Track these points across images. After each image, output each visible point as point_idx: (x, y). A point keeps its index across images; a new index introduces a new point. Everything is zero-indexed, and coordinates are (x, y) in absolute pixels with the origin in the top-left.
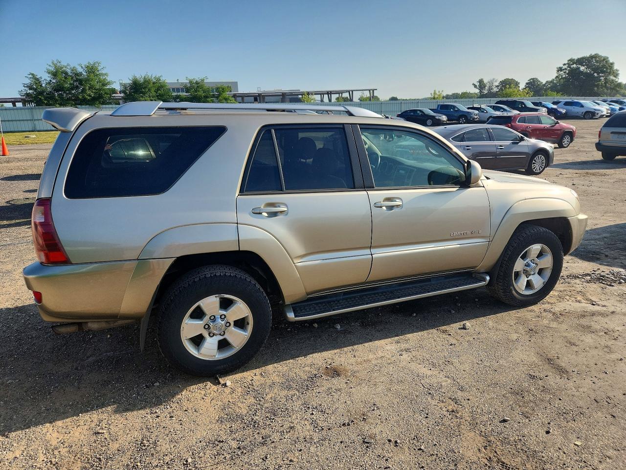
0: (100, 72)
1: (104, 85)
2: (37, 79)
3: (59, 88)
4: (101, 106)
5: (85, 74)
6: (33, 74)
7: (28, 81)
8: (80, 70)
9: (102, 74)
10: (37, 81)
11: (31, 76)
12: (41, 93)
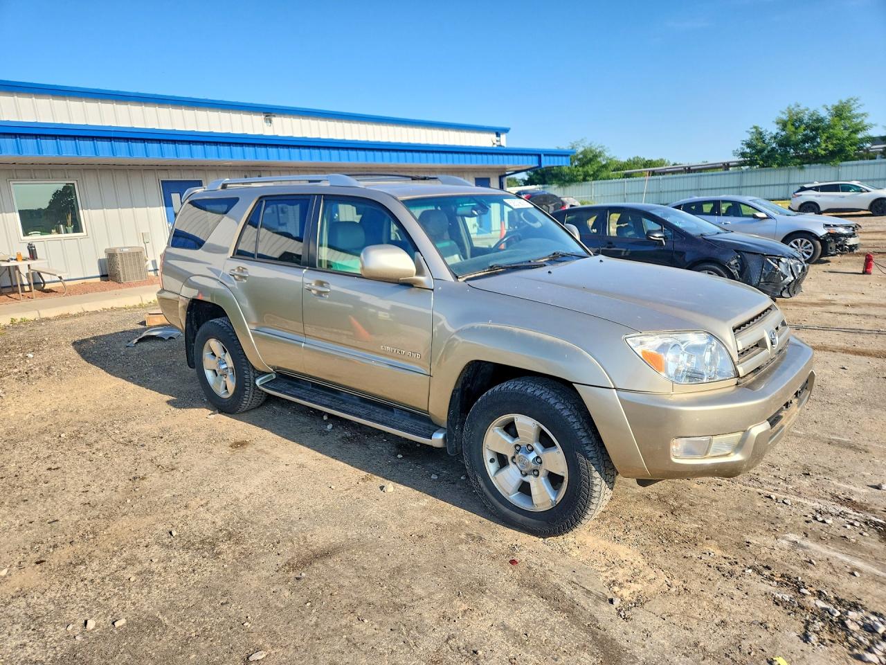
0: (854, 112)
1: (856, 131)
2: (761, 133)
3: (784, 143)
4: (841, 163)
5: (829, 117)
6: (755, 127)
7: (748, 137)
8: (823, 113)
9: (857, 117)
10: (760, 135)
11: (754, 130)
12: (760, 152)
